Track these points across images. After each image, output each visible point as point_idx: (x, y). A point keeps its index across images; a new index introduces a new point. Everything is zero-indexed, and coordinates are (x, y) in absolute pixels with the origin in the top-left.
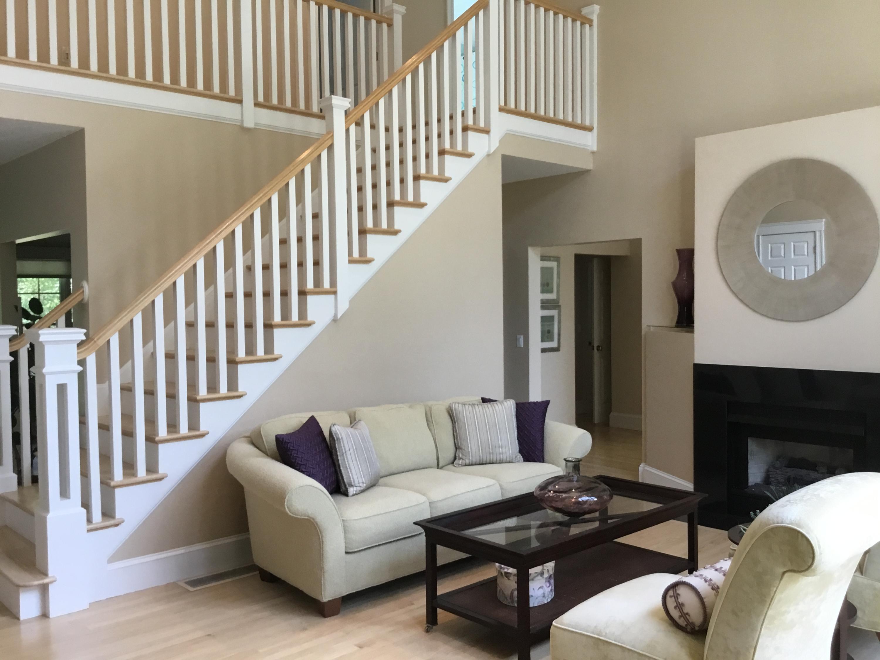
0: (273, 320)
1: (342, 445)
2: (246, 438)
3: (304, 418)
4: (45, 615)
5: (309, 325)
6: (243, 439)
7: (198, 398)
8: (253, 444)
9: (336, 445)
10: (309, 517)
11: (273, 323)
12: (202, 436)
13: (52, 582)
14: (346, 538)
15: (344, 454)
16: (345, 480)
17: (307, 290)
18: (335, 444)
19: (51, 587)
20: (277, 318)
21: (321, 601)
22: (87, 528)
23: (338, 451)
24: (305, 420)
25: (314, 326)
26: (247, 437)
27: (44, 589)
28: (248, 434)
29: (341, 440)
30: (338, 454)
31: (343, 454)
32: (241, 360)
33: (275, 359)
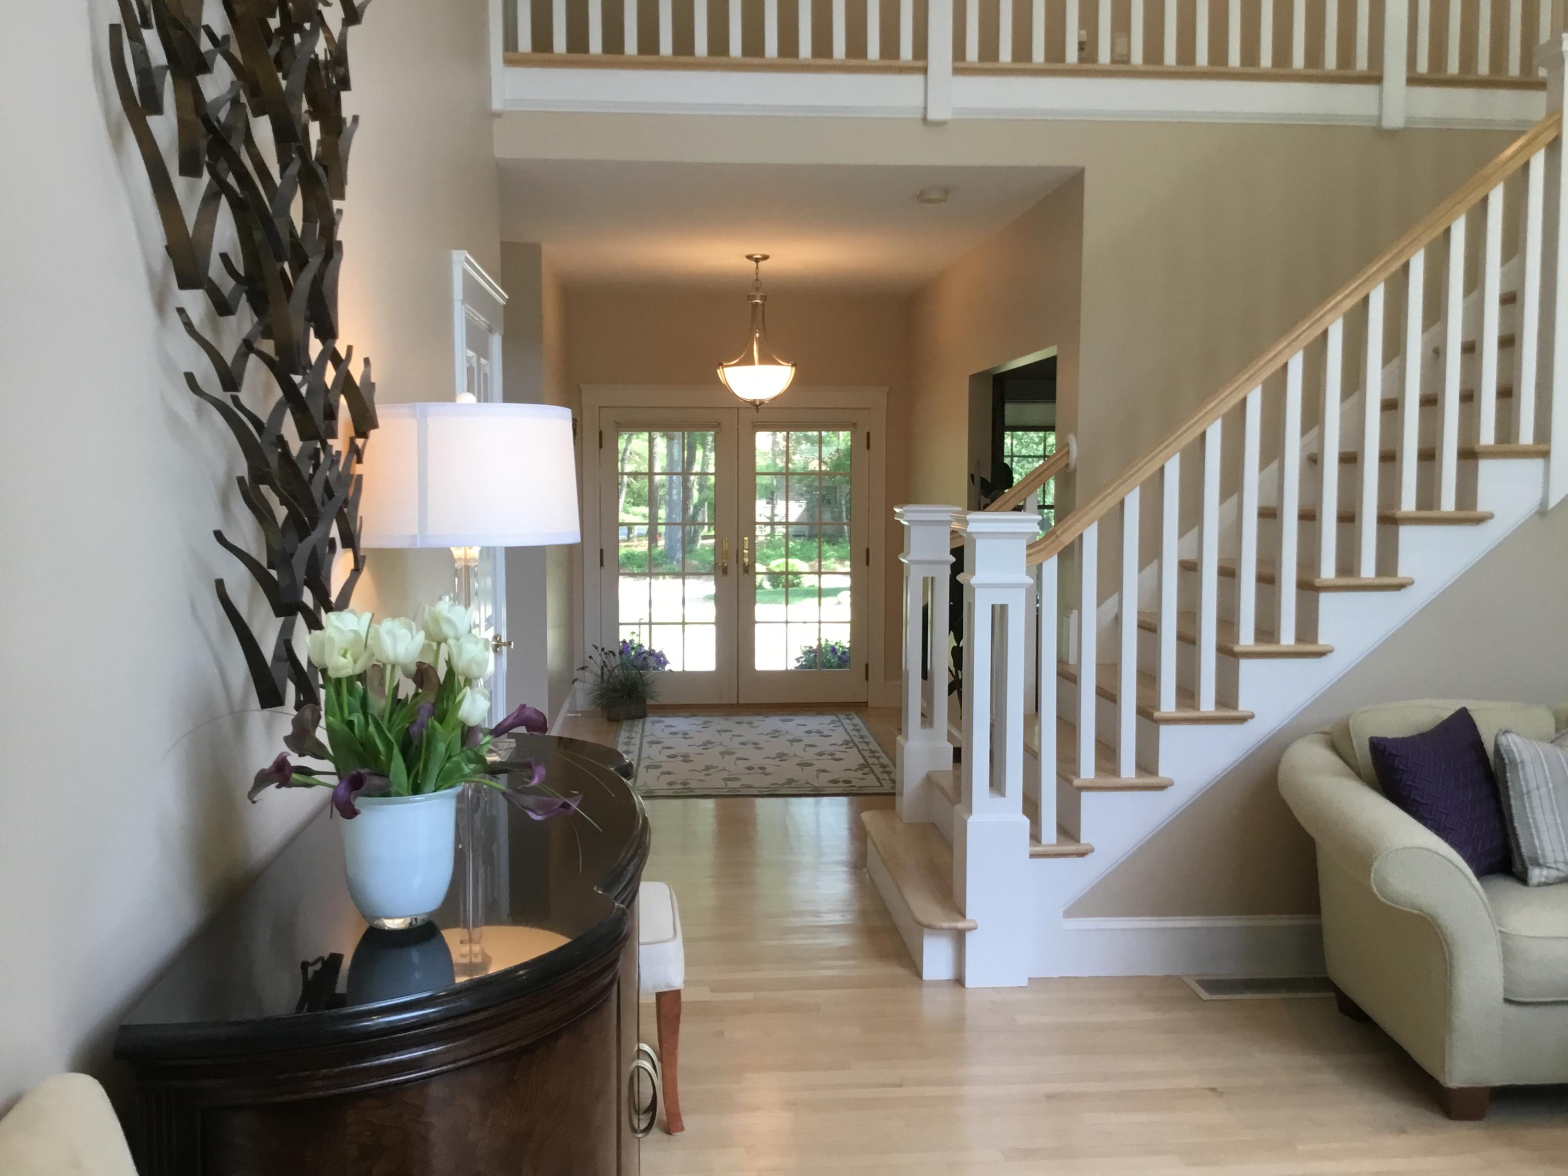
0: (1399, 508)
1: (1521, 777)
2: (1322, 736)
3: (1446, 709)
4: (959, 981)
5: (1479, 520)
6: (1316, 735)
7: (1237, 649)
8: (1334, 747)
9: (1508, 775)
10: (1422, 911)
11: (1399, 514)
12: (1242, 720)
13: (970, 929)
14: (1507, 971)
15: (1525, 796)
16: (1524, 850)
17: (1477, 449)
18: (1505, 772)
19: (968, 936)
20: (1408, 503)
21: (1444, 1085)
22: (1030, 851)
23: (1510, 788)
24: (1447, 714)
25: (1490, 523)
26: (1325, 733)
27: (959, 938)
28: (1327, 728)
29: (1520, 766)
30: (1511, 793)
31: (1523, 795)
32: (1327, 583)
33: (1400, 587)
